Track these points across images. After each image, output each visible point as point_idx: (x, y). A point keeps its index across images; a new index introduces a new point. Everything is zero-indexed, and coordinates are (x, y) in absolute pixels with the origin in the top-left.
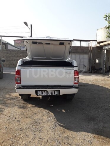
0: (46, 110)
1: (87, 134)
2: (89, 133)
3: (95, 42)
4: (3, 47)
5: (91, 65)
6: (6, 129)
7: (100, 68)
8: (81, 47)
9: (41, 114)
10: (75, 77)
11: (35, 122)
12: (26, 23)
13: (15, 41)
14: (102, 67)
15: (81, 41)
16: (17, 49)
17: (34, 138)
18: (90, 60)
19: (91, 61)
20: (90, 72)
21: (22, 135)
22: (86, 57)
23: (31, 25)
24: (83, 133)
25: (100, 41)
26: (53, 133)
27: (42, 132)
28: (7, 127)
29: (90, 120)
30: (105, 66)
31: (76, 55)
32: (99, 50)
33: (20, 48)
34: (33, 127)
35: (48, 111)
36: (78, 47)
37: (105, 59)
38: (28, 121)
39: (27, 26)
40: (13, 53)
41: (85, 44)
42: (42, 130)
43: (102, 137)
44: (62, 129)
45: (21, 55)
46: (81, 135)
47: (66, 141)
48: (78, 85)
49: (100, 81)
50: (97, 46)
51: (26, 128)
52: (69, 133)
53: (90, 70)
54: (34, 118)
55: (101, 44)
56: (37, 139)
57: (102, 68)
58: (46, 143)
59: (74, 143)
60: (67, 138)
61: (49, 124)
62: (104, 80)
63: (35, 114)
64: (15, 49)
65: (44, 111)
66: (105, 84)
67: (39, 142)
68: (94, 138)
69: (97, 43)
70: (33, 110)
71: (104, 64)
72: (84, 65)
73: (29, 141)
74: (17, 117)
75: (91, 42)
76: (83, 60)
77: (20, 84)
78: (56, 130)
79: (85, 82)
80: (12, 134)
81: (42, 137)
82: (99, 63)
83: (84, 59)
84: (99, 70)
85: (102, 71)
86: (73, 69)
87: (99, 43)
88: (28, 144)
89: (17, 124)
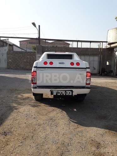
0: (59, 109)
1: (99, 129)
2: (101, 128)
3: (106, 43)
4: (10, 48)
5: (101, 68)
6: (26, 124)
7: (111, 71)
8: (91, 49)
9: (55, 112)
10: (87, 77)
11: (51, 119)
12: (34, 24)
13: (20, 42)
14: (112, 69)
15: (91, 42)
16: (23, 51)
17: (52, 132)
18: (100, 62)
19: (102, 63)
20: (100, 75)
21: (40, 129)
22: (96, 58)
23: (39, 26)
24: (95, 129)
25: (111, 42)
26: (68, 128)
27: (58, 127)
28: (26, 123)
29: (102, 118)
30: (116, 68)
31: (86, 57)
32: (110, 52)
33: (26, 49)
34: (50, 122)
35: (61, 110)
36: (87, 48)
37: (116, 61)
38: (44, 118)
39: (35, 26)
40: (20, 55)
41: (95, 46)
42: (58, 126)
43: (113, 132)
44: (76, 125)
45: (28, 56)
46: (94, 130)
47: (80, 134)
48: (89, 85)
49: (110, 84)
50: (108, 47)
51: (43, 123)
52: (82, 128)
53: (99, 73)
54: (49, 116)
55: (112, 46)
56: (54, 132)
57: (112, 71)
58: (63, 135)
59: (88, 136)
60: (81, 132)
61: (63, 120)
62: (115, 83)
63: (50, 112)
64: (20, 50)
65: (58, 110)
66: (115, 87)
67: (57, 134)
68: (106, 132)
69: (108, 44)
70: (47, 109)
71: (114, 67)
72: (93, 67)
73: (47, 133)
74: (33, 115)
75: (101, 43)
76: (92, 62)
77: (36, 84)
78: (71, 126)
79: (96, 85)
80: (32, 128)
81: (59, 130)
82: (110, 66)
83: (94, 61)
84: (109, 72)
85: (112, 74)
86: (85, 70)
87: (110, 44)
88: (47, 136)
89: (34, 120)
